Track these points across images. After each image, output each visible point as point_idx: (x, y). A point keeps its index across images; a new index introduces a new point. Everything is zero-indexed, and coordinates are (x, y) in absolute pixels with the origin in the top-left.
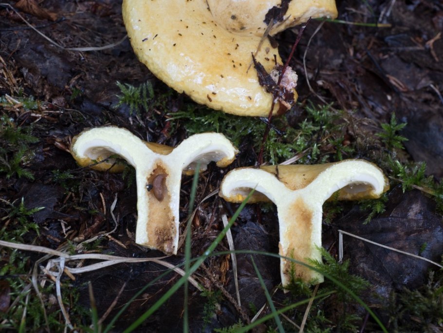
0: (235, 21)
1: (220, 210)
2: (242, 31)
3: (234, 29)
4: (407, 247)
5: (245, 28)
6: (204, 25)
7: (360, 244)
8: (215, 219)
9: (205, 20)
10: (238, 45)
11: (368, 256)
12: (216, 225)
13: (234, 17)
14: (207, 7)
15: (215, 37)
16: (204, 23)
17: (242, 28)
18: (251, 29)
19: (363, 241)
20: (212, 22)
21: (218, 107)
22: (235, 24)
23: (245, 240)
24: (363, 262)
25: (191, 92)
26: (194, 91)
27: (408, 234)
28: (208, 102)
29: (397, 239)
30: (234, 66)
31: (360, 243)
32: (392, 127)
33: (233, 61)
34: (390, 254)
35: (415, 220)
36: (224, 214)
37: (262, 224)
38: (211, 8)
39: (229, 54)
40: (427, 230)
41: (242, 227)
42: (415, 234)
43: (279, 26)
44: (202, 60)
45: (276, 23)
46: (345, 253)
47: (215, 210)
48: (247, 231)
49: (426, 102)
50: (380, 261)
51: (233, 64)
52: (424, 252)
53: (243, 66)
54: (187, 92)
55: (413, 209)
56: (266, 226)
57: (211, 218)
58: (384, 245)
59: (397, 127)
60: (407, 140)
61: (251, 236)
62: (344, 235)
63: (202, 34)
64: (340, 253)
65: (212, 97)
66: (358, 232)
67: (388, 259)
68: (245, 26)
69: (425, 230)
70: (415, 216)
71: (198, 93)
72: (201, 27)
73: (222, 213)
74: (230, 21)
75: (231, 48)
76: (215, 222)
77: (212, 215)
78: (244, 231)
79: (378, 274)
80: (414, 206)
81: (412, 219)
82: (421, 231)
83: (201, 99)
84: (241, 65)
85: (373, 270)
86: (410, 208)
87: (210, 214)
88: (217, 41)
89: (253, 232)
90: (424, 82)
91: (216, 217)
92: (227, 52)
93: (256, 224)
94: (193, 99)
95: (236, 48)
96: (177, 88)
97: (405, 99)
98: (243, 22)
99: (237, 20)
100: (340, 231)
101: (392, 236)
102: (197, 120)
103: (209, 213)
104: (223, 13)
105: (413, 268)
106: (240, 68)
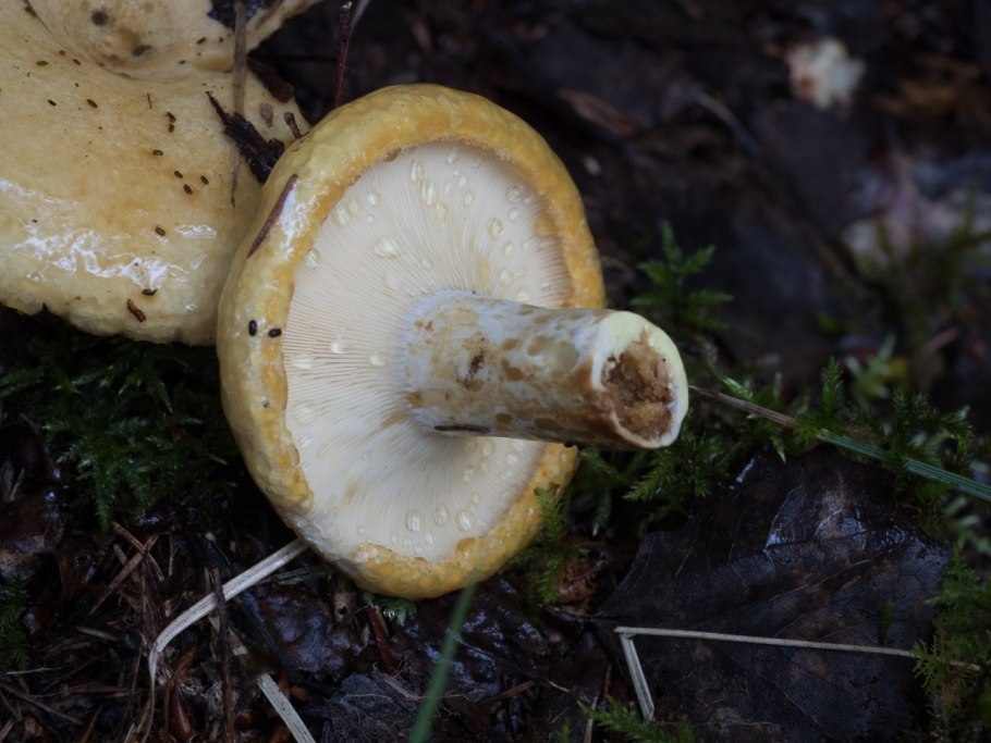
0: (105, 28)
1: (243, 662)
2: (141, 58)
3: (114, 59)
4: (841, 623)
5: (149, 47)
6: (42, 71)
7: (700, 653)
8: (235, 696)
9: (43, 55)
10: (171, 117)
11: (734, 681)
12: (245, 714)
13: (100, 18)
14: (25, 5)
15: (92, 104)
16: (42, 63)
17: (140, 50)
18: (172, 48)
19: (705, 641)
20: (62, 53)
21: (164, 335)
22: (109, 39)
23: (356, 736)
24: (724, 704)
25: (68, 304)
26: (79, 298)
27: (832, 586)
28: (132, 324)
29: (806, 606)
30: (188, 190)
31: (698, 651)
32: (673, 268)
33: (178, 175)
34: (796, 658)
35: (841, 539)
36: (259, 672)
37: (390, 673)
38: (35, 8)
39: (157, 153)
40: (885, 561)
41: (334, 699)
42: (855, 580)
43: (263, 21)
44: (82, 193)
45: (254, 12)
46: (657, 693)
47: (226, 668)
48: (351, 709)
49: (700, 153)
50: (773, 686)
51: (179, 183)
52: (894, 629)
53: (213, 183)
54: (55, 308)
55: (827, 506)
56: (406, 676)
57: (224, 697)
58: (770, 636)
59: (689, 263)
60: (728, 298)
61: (368, 718)
62: (637, 639)
63: (52, 103)
64: (641, 698)
65: (142, 305)
66: (682, 616)
67: (796, 674)
68: (145, 41)
69: (879, 561)
70: (840, 529)
71: (93, 301)
72: (38, 81)
73: (255, 673)
74: (93, 30)
75: (155, 131)
76: (239, 705)
77: (224, 688)
78: (342, 708)
79: (778, 728)
80: (827, 499)
81: (833, 539)
82: (866, 567)
83: (105, 321)
84: (204, 180)
85: (759, 718)
86: (820, 507)
87: (217, 686)
88: (105, 116)
89: (372, 704)
90: (681, 93)
91: (237, 689)
92: (150, 147)
93: (372, 678)
94: (78, 323)
95: (171, 128)
96: (19, 300)
97: (642, 161)
98: (134, 30)
99: (112, 25)
100: (620, 629)
101: (785, 603)
102: (79, 387)
103: (211, 684)
104: (67, 10)
105: (873, 682)
106: (204, 190)
